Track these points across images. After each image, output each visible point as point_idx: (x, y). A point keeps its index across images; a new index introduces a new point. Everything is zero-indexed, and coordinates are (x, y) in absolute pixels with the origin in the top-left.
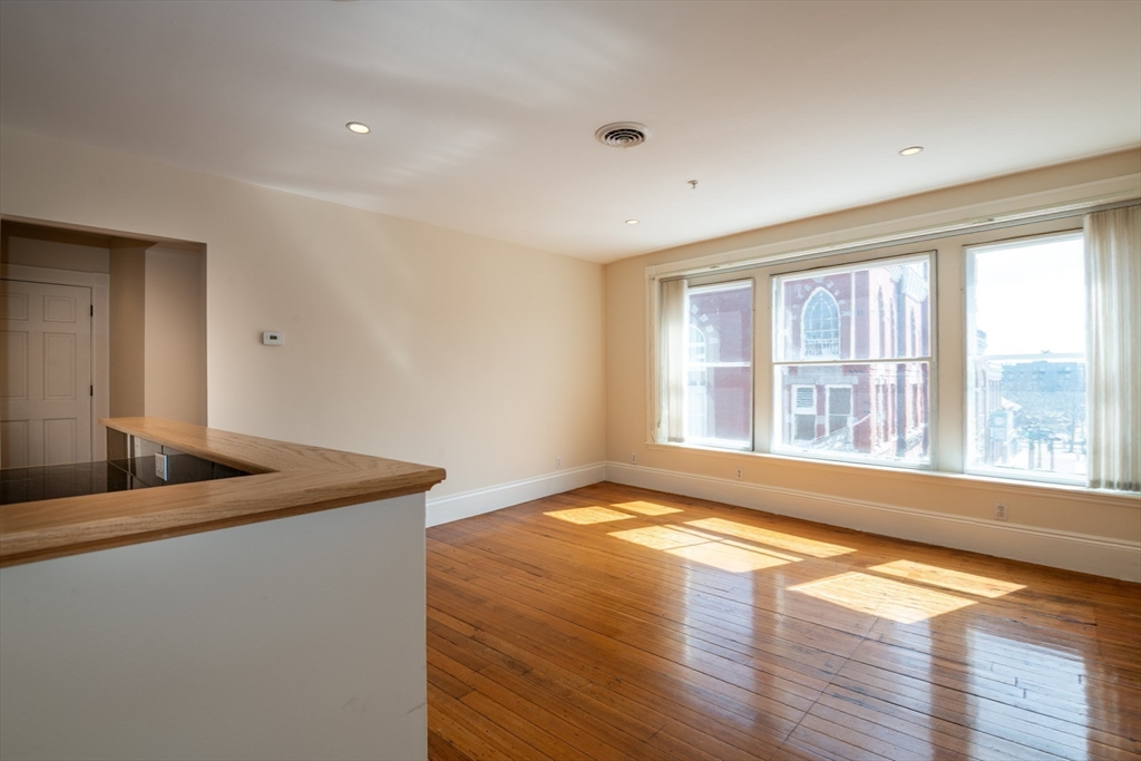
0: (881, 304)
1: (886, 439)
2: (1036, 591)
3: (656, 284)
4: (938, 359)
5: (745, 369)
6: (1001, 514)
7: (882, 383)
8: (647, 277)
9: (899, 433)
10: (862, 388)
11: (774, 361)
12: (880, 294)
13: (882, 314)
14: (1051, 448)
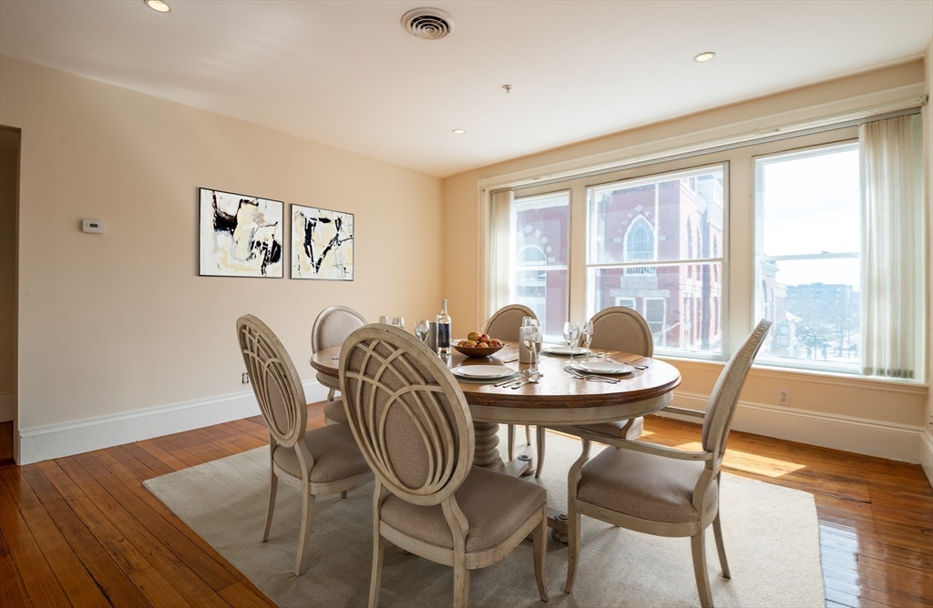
0: (690, 231)
1: (692, 342)
2: (815, 470)
3: (486, 197)
4: (729, 260)
5: (563, 272)
6: (784, 400)
7: (689, 296)
8: (479, 189)
9: (703, 338)
10: (673, 301)
11: (587, 263)
12: (689, 224)
13: (690, 239)
14: (824, 353)
